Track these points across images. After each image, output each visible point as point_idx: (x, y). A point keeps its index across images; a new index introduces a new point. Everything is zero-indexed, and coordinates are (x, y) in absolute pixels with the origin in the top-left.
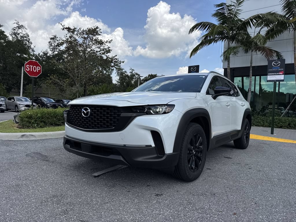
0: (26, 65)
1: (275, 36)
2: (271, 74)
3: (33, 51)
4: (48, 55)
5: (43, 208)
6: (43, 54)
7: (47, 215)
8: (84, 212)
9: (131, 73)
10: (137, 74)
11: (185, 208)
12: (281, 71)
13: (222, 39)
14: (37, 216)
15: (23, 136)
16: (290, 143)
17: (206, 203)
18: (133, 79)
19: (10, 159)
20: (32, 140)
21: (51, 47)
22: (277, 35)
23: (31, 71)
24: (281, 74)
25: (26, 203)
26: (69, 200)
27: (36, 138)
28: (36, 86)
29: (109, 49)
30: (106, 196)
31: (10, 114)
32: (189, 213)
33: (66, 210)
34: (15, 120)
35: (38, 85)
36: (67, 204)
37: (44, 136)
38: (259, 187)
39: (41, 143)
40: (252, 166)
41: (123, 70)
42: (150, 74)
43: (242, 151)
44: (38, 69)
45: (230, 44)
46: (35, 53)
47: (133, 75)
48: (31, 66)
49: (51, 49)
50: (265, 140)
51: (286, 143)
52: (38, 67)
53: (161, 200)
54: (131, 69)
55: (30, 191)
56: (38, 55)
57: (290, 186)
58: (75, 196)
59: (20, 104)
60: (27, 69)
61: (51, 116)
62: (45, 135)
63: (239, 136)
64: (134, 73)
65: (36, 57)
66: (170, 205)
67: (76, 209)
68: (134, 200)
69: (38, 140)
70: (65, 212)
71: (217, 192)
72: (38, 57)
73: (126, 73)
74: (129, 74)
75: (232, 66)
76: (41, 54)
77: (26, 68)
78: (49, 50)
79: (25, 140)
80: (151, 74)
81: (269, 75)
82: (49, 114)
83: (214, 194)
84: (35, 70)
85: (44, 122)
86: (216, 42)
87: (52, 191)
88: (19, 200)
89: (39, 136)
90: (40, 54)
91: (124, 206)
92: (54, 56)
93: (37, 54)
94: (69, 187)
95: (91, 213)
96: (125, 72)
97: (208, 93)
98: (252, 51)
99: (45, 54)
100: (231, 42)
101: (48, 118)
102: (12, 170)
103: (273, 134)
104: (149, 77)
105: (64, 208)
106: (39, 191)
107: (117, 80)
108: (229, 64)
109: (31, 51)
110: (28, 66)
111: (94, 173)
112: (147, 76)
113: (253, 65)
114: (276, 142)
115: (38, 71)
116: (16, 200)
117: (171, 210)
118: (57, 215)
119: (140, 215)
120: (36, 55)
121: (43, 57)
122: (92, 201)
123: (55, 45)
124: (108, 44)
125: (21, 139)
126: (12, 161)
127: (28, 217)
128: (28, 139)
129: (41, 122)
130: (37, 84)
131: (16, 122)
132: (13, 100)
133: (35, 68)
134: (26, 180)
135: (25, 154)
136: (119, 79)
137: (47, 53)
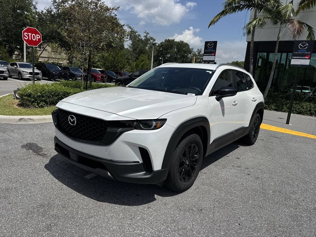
0: (24, 32)
1: (311, 5)
2: (295, 57)
3: (35, 8)
4: (53, 13)
5: (28, 221)
6: (46, 12)
7: (31, 231)
8: (67, 228)
9: (146, 36)
10: (152, 39)
11: (168, 227)
12: (307, 55)
13: (249, 6)
14: (20, 232)
15: (21, 119)
16: (304, 137)
17: (189, 222)
18: (147, 44)
19: (4, 152)
20: (31, 124)
21: (55, 4)
22: (314, 4)
23: (30, 39)
24: (307, 58)
25: (13, 213)
26: (55, 211)
27: (35, 121)
28: (41, 48)
29: (116, 17)
30: (93, 208)
31: (13, 82)
32: (169, 235)
33: (50, 225)
34: (16, 96)
35: (43, 48)
36: (53, 216)
37: (43, 120)
38: (250, 202)
39: (40, 128)
40: (252, 171)
41: (136, 33)
42: (167, 39)
43: (247, 148)
44: (37, 38)
45: (257, 13)
46: (37, 11)
47: (147, 40)
48: (30, 34)
49: (56, 7)
50: (278, 131)
51: (299, 137)
52: (37, 35)
53: (146, 216)
54: (146, 32)
55: (19, 198)
56: (41, 13)
57: (282, 202)
58: (62, 206)
59: (23, 72)
60: (25, 38)
61: (52, 95)
62: (44, 118)
63: (246, 133)
64: (149, 38)
65: (39, 15)
66: (154, 223)
67: (60, 225)
68: (119, 215)
69: (37, 124)
70: (49, 228)
71: (205, 208)
72: (41, 15)
73: (139, 37)
74: (143, 38)
75: (256, 39)
76: (45, 11)
77: (24, 36)
78: (53, 7)
79: (24, 124)
80: (169, 39)
81: (293, 59)
82: (49, 93)
83: (201, 210)
84: (34, 39)
85: (45, 101)
86: (241, 10)
87: (40, 198)
88: (6, 209)
89: (38, 119)
90: (43, 12)
91: (108, 222)
92: (59, 15)
93: (40, 11)
94: (58, 193)
95: (74, 231)
96: (138, 35)
97: (211, 94)
98: (281, 24)
99: (49, 12)
100: (258, 12)
101: (49, 96)
102: (4, 168)
103: (288, 124)
104: (165, 42)
105: (49, 222)
106: (27, 198)
107: (129, 44)
108: (253, 38)
109: (32, 8)
110: (26, 34)
111: (86, 175)
112: (164, 41)
113: (280, 40)
114: (289, 134)
115: (37, 40)
116: (3, 209)
117: (153, 229)
118: (41, 231)
119: (121, 235)
120: (39, 13)
121: (47, 15)
122: (77, 213)
123: (60, 2)
124: (114, 11)
125: (19, 123)
126: (6, 155)
127: (12, 232)
128: (26, 123)
129: (42, 101)
130: (41, 47)
131: (16, 97)
132: (16, 66)
133: (34, 36)
134: (17, 181)
135: (21, 145)
136: (132, 44)
137: (51, 11)
